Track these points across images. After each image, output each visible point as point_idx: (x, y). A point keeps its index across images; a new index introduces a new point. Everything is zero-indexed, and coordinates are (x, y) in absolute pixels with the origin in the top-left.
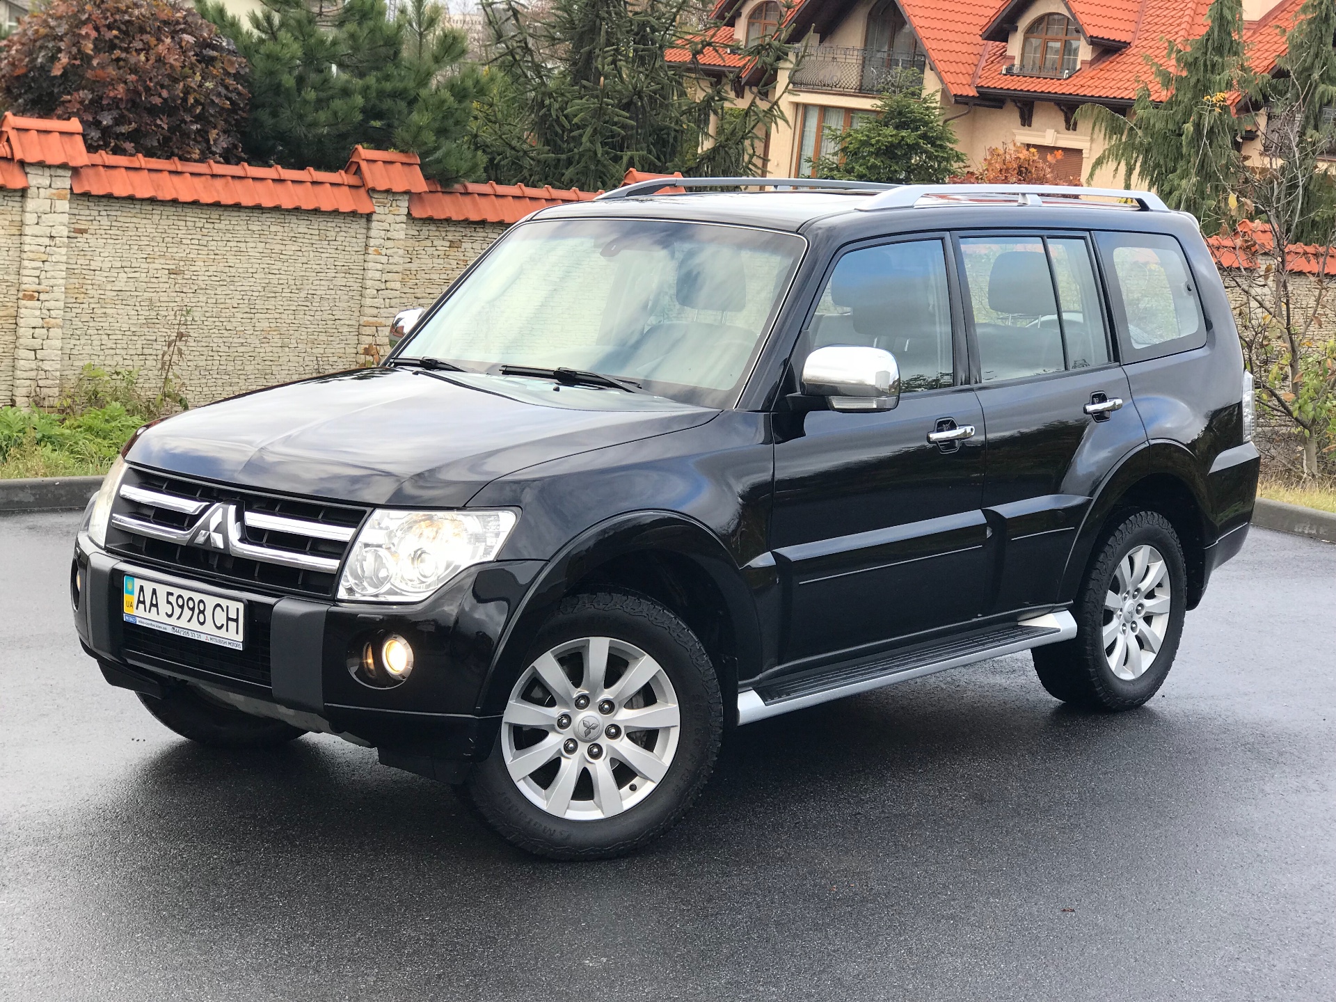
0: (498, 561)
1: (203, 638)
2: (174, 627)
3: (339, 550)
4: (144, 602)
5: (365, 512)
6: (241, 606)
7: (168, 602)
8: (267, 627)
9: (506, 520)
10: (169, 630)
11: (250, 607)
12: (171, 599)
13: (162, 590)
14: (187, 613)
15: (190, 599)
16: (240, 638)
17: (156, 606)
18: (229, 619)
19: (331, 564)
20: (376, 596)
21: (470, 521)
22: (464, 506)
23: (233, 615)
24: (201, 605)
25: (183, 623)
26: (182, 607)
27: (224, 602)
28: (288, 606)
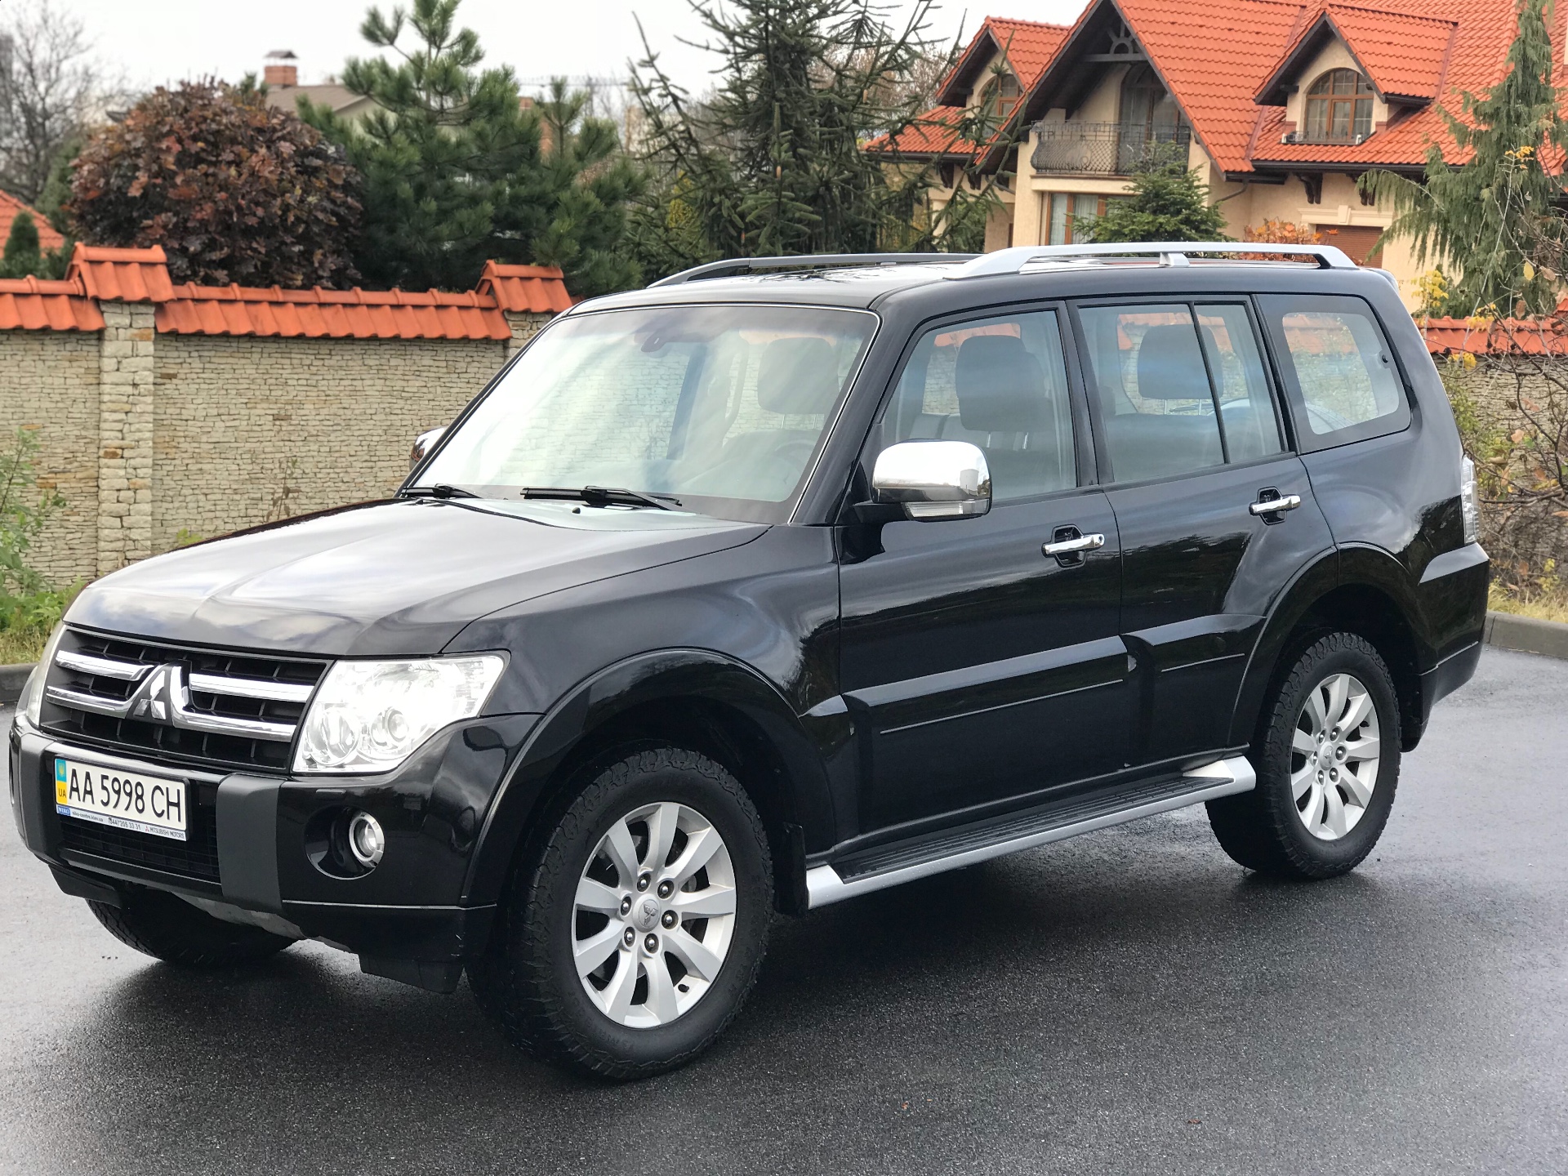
0: (482, 717)
1: (143, 829)
2: (110, 817)
3: (294, 712)
4: (77, 790)
5: (325, 665)
6: (181, 787)
7: (104, 788)
8: (211, 810)
9: (491, 668)
10: (106, 821)
11: (193, 787)
12: (108, 784)
13: (96, 773)
14: (124, 799)
15: (127, 782)
16: (183, 826)
17: (90, 793)
18: (170, 804)
19: (285, 730)
20: (341, 766)
21: (449, 671)
22: (440, 652)
23: (174, 799)
24: (139, 788)
25: (120, 812)
26: (118, 792)
27: (163, 784)
28: (237, 784)
